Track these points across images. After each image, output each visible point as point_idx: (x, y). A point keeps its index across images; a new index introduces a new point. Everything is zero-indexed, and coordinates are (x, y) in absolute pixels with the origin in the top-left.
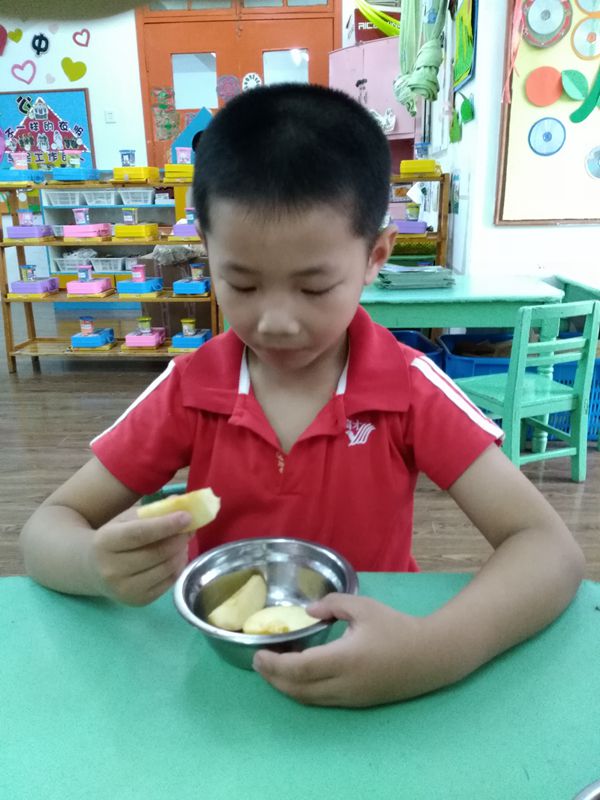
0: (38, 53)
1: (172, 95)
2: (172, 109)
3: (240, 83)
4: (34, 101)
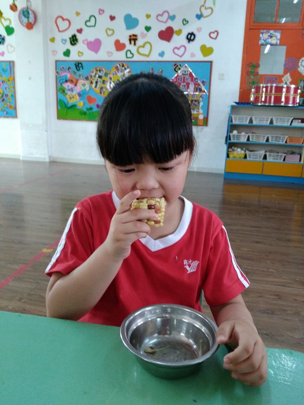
0: (189, 42)
1: (258, 66)
2: (257, 74)
3: (298, 62)
4: (182, 66)
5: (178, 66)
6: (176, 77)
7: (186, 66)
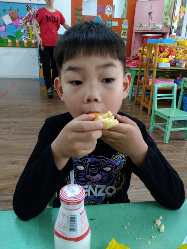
1: (81, 10)
2: (81, 15)
3: (105, 8)
4: (32, 8)
5: (29, 7)
6: (29, 15)
7: (35, 7)
